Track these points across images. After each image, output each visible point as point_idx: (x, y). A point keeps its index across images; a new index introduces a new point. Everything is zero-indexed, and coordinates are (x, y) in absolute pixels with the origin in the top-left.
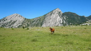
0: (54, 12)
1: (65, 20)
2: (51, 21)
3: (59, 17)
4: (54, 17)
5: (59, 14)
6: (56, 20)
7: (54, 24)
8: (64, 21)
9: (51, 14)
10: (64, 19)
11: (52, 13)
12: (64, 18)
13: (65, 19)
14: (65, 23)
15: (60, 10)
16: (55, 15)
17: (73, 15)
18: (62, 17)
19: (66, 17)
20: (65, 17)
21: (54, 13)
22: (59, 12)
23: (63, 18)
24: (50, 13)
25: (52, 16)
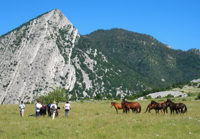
0: (31, 31)
1: (88, 71)
2: (15, 75)
3: (57, 58)
4: (35, 54)
5: (58, 41)
6: (40, 74)
7: (31, 95)
8: (85, 76)
9: (18, 43)
10: (83, 67)
11: (24, 35)
12: (88, 60)
13: (91, 68)
14: (89, 86)
15: (65, 22)
16: (38, 47)
17: (137, 47)
18: (76, 59)
19: (99, 56)
20: (91, 56)
21: (33, 37)
22: (63, 32)
23: (82, 60)
24: (13, 37)
25: (19, 52)
